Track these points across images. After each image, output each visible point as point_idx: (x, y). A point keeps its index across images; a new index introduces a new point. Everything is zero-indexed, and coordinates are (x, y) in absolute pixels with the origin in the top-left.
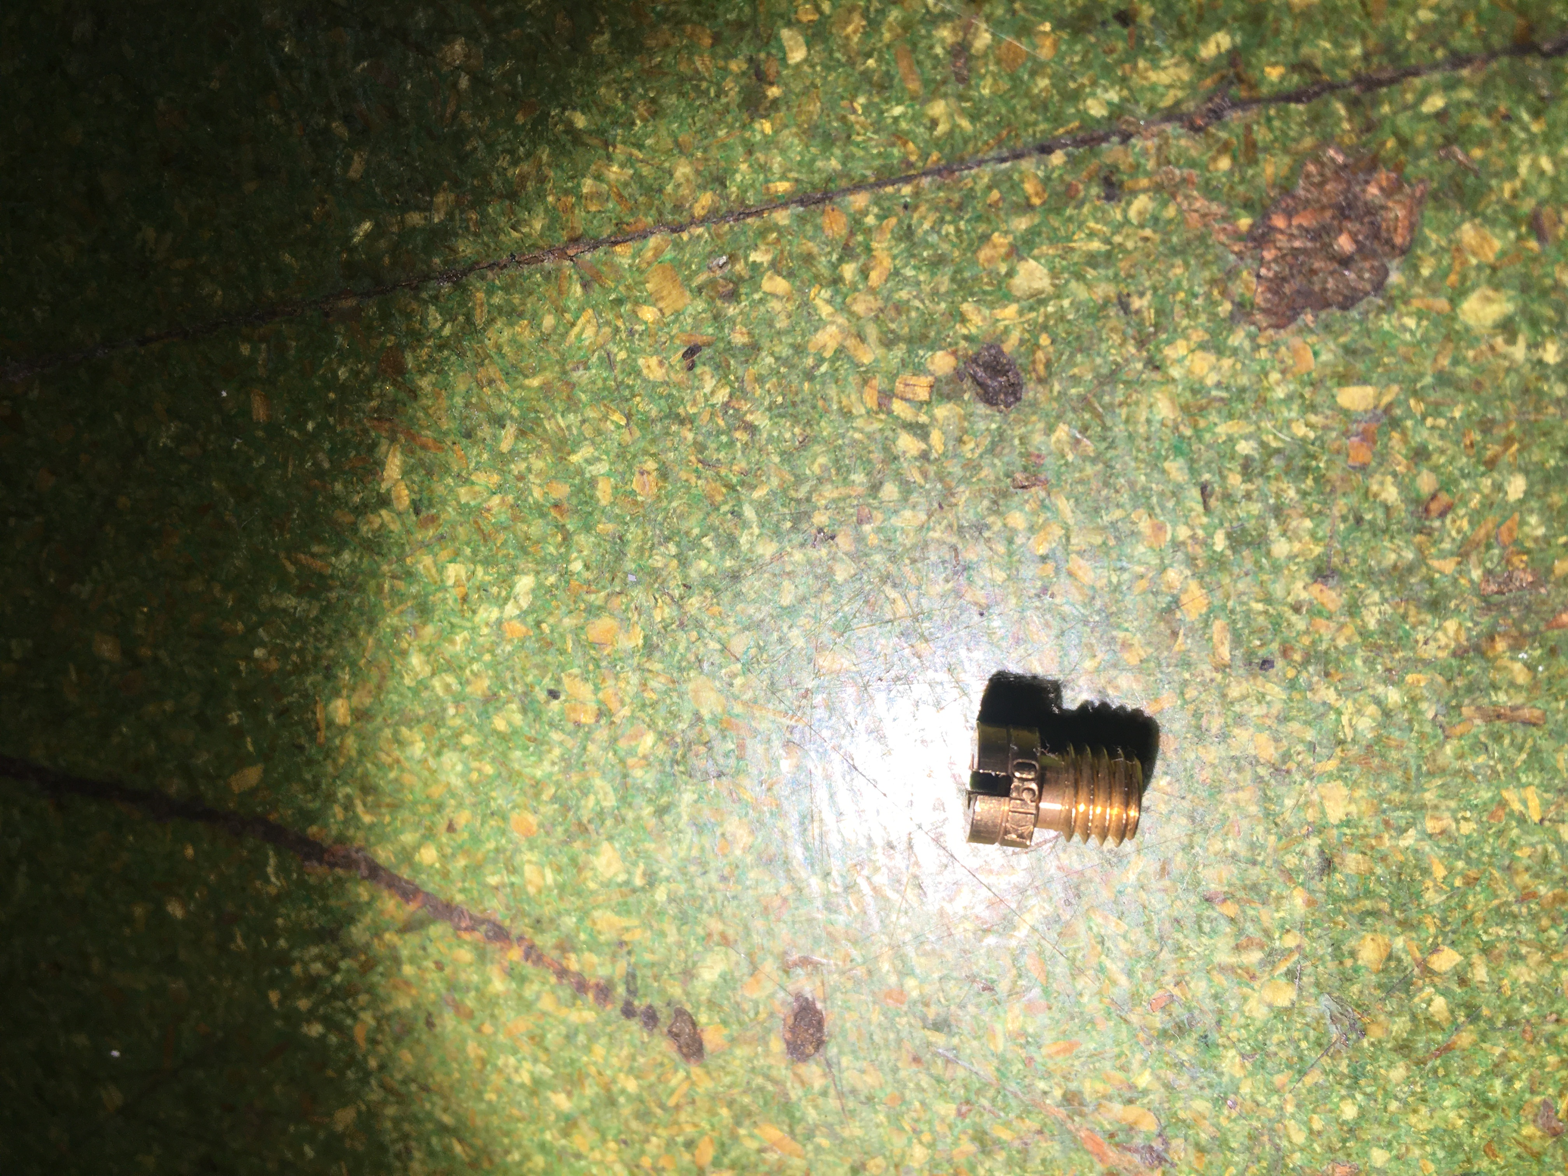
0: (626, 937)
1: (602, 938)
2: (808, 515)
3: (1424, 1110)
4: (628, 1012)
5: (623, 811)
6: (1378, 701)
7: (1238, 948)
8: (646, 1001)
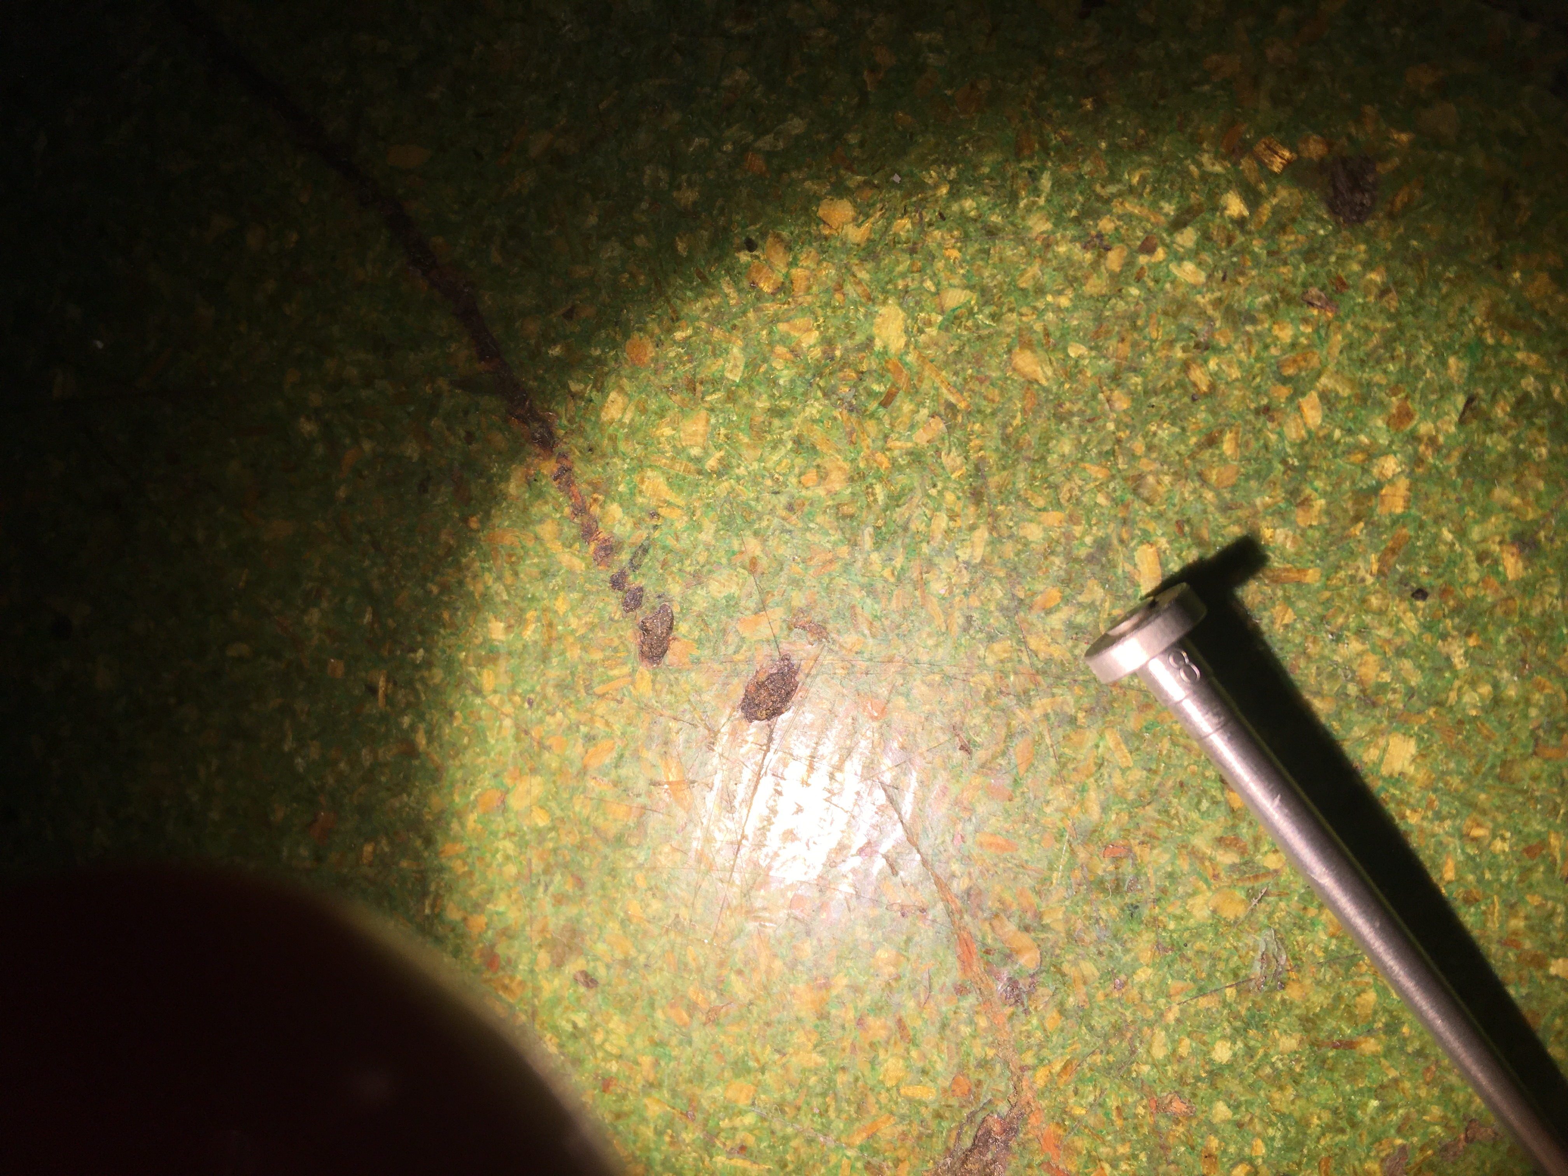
0: (663, 511)
1: (640, 500)
2: (1096, 215)
3: (1290, 1092)
4: (617, 583)
5: (741, 391)
6: (1496, 685)
7: (1220, 841)
8: (641, 582)
